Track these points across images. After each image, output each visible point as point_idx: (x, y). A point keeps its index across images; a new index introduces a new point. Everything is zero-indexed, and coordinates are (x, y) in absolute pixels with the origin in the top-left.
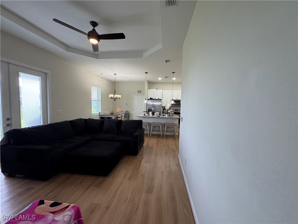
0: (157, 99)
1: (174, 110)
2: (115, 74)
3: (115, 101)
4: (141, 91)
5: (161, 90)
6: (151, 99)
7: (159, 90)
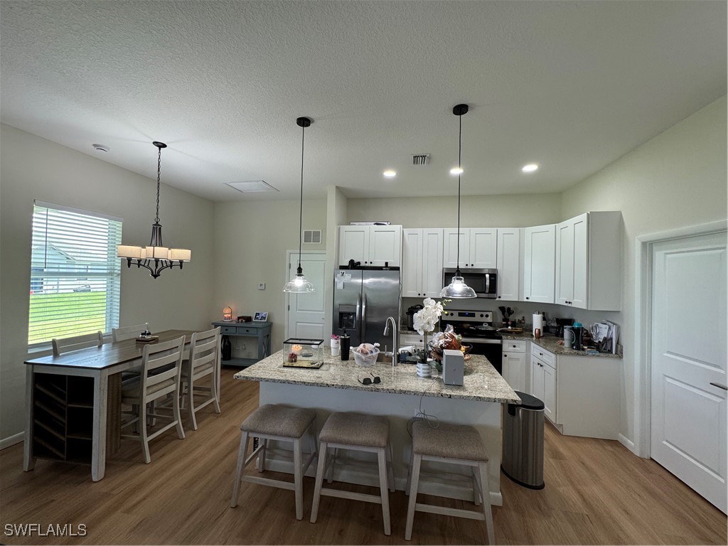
0: (380, 268)
1: (456, 313)
2: (161, 146)
3: (155, 276)
4: (317, 234)
5: (397, 228)
6: (354, 265)
7: (387, 227)
